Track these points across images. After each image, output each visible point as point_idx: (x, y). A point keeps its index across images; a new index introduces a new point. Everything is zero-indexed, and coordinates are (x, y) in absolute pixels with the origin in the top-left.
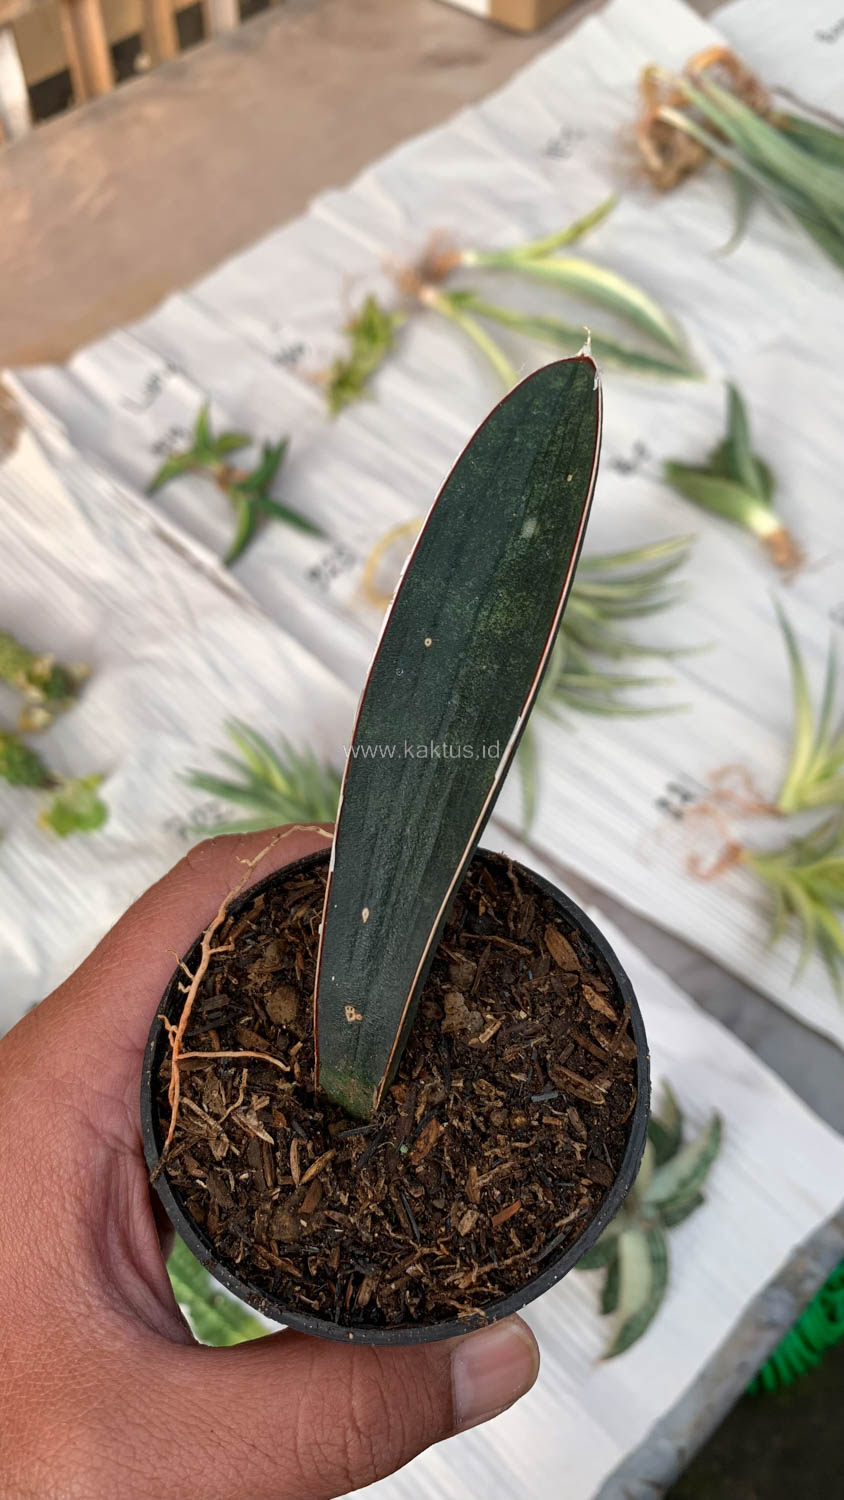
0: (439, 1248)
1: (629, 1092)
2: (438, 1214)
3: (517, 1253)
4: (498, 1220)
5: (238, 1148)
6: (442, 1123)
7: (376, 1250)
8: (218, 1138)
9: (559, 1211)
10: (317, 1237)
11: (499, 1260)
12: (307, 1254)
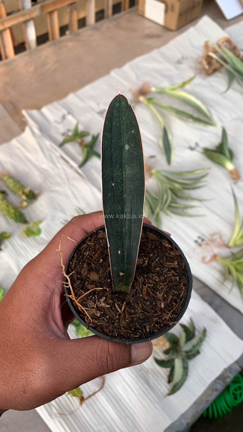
0: (159, 313)
1: (182, 261)
2: (155, 306)
3: (175, 306)
4: (168, 301)
5: (102, 312)
6: (146, 286)
7: (145, 319)
8: (96, 312)
9: (179, 293)
10: (131, 322)
11: (172, 309)
12: (131, 327)
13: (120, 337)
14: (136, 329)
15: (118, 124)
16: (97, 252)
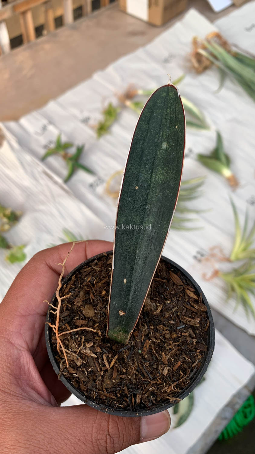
0: (158, 381)
1: (206, 321)
2: (155, 370)
3: (183, 377)
4: (175, 368)
5: (85, 361)
6: (149, 340)
7: (138, 385)
8: (77, 359)
9: (192, 362)
10: (118, 384)
11: (178, 380)
12: (116, 390)
13: (98, 402)
14: (123, 396)
15: (159, 116)
16: (101, 280)
